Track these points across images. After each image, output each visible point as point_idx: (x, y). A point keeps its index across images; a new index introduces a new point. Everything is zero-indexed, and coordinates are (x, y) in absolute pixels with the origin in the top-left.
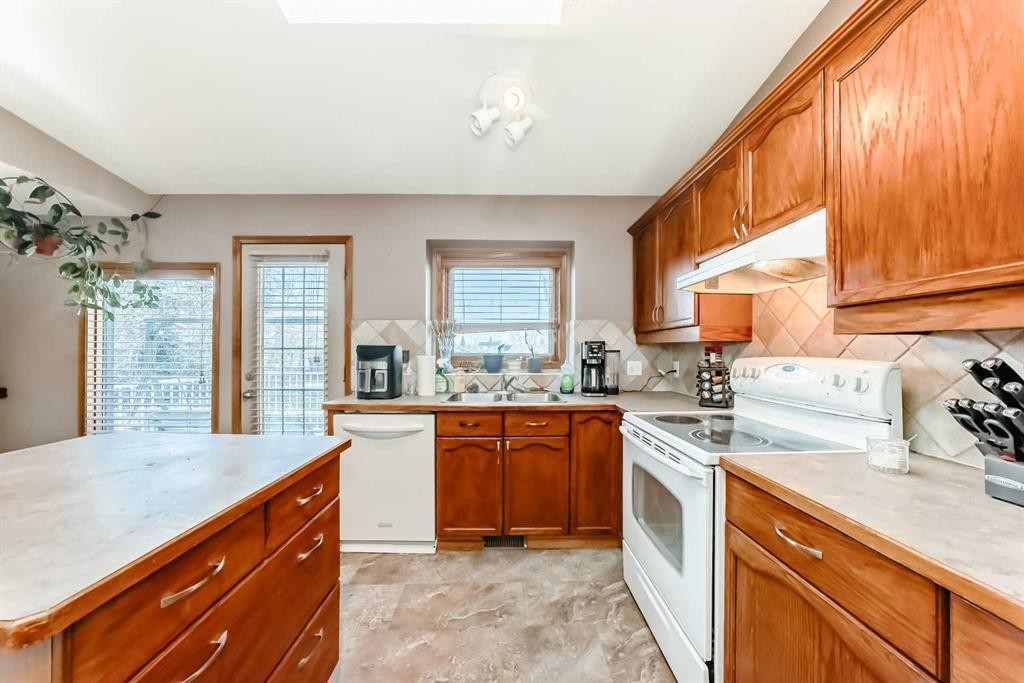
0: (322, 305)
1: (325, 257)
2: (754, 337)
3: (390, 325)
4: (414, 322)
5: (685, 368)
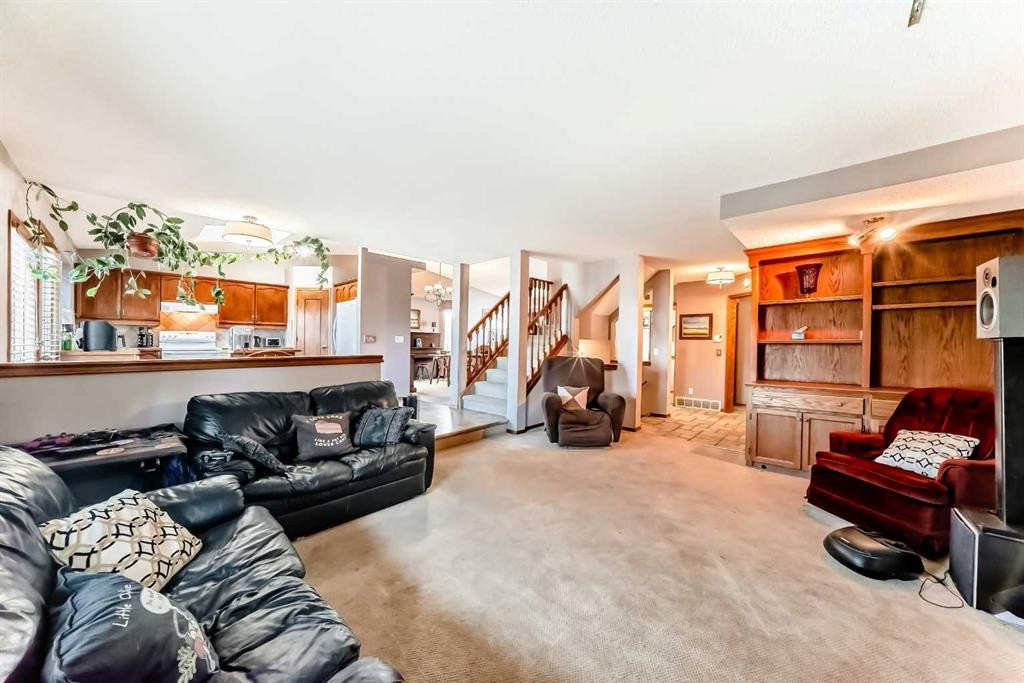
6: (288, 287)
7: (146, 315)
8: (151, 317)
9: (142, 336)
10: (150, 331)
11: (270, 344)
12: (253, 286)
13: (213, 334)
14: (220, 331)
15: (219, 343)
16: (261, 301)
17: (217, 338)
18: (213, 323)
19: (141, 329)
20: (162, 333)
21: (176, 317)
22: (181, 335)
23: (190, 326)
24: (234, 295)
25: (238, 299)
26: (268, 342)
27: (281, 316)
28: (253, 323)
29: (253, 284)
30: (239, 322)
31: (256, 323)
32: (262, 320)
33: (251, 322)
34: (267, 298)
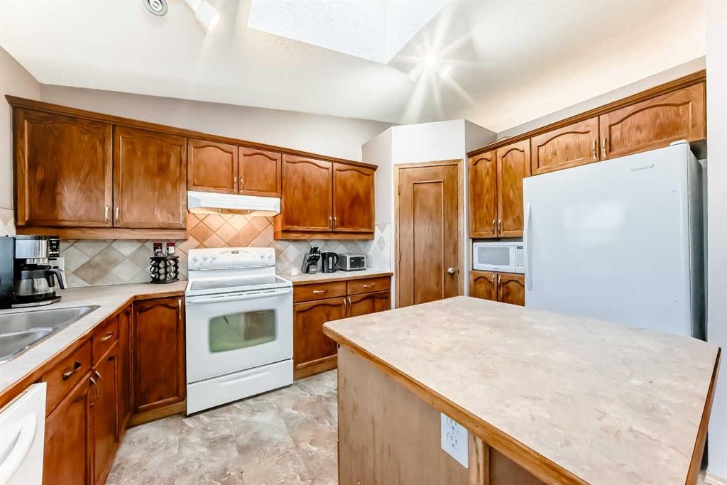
2: (190, 238)
6: (374, 168)
7: (161, 217)
8: (171, 221)
9: (157, 260)
10: (172, 250)
11: (352, 265)
12: (328, 164)
13: (270, 252)
14: (280, 245)
15: (280, 266)
16: (339, 190)
17: (277, 258)
18: (270, 232)
19: (157, 245)
20: (192, 254)
21: (215, 221)
22: (222, 255)
23: (237, 237)
24: (304, 181)
25: (309, 187)
26: (351, 263)
27: (366, 218)
28: (331, 230)
29: (330, 161)
30: (312, 228)
31: (335, 230)
32: (342, 224)
33: (328, 229)
34: (349, 186)
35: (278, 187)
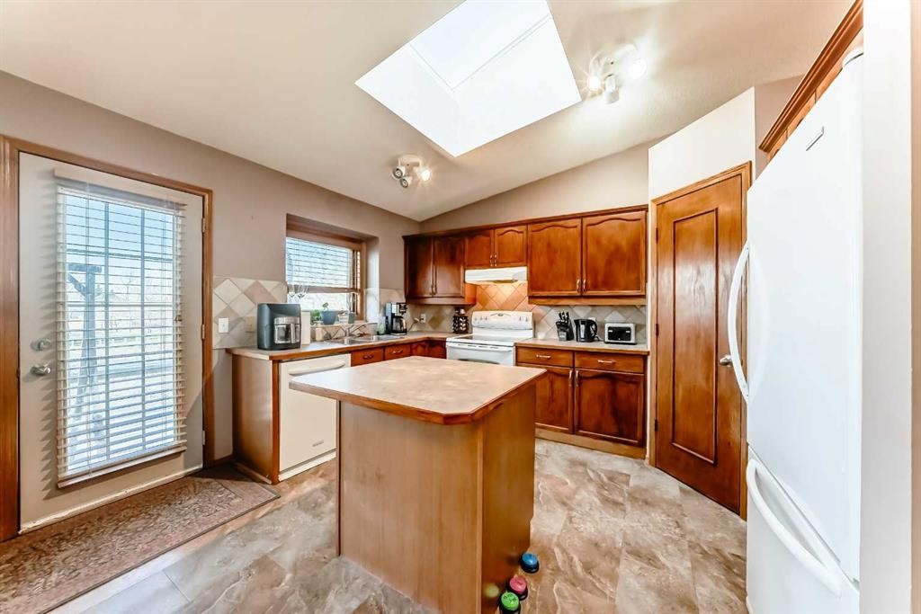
0: (171, 257)
1: (178, 206)
2: (478, 303)
3: (254, 285)
4: (277, 283)
5: (430, 318)
7: (452, 290)
8: (456, 292)
9: (455, 318)
10: (462, 311)
12: (576, 222)
16: (591, 250)
22: (491, 317)
24: (549, 245)
25: (555, 251)
26: (609, 333)
27: (633, 277)
28: (579, 294)
29: (578, 218)
30: (557, 293)
31: (585, 294)
32: (595, 287)
33: (576, 293)
34: (604, 241)
35: (525, 256)
